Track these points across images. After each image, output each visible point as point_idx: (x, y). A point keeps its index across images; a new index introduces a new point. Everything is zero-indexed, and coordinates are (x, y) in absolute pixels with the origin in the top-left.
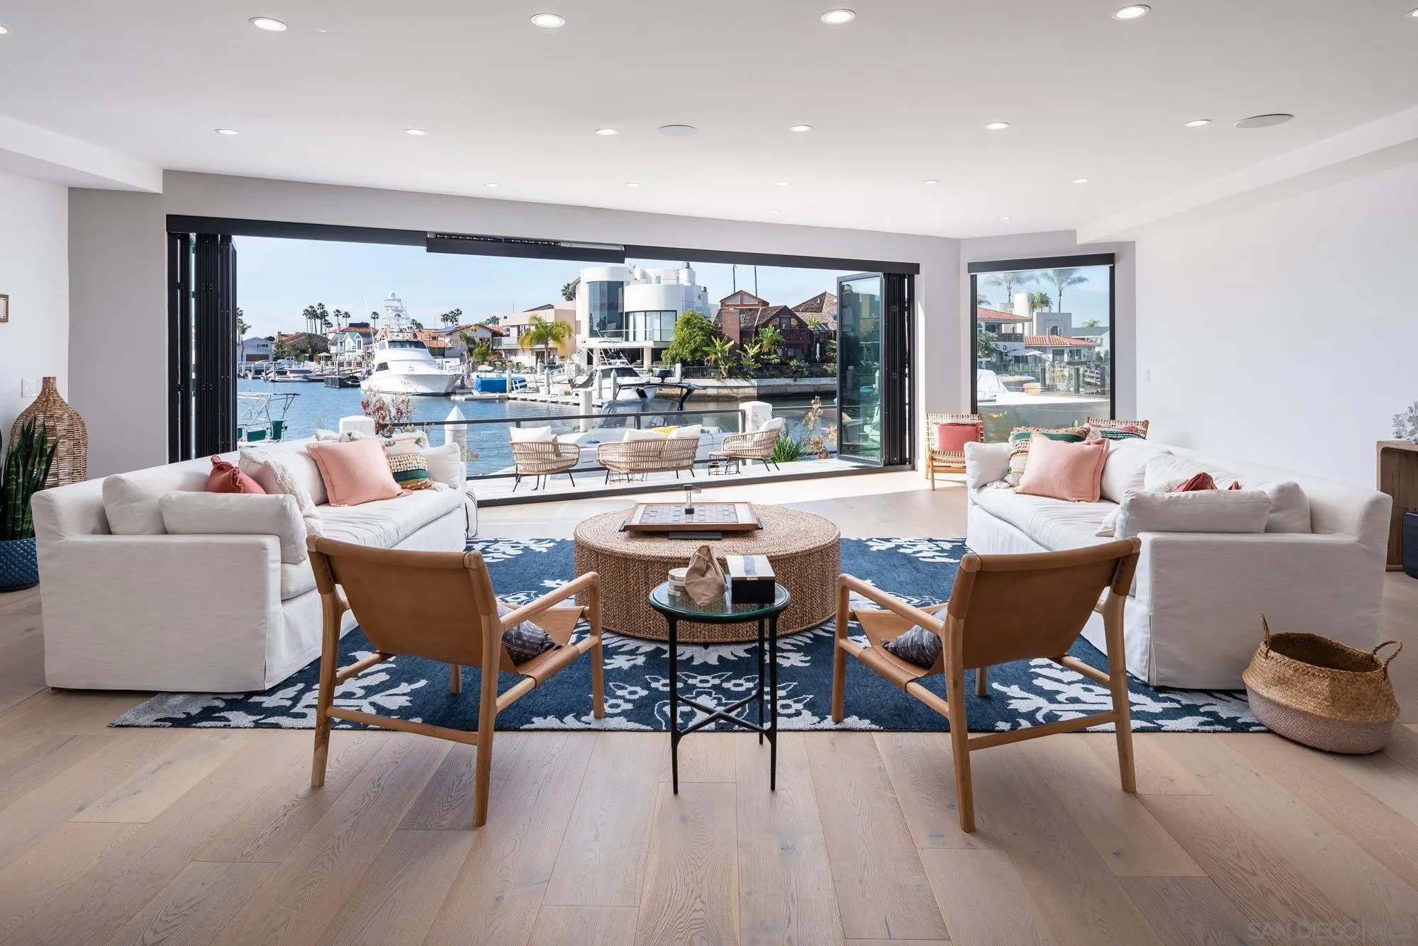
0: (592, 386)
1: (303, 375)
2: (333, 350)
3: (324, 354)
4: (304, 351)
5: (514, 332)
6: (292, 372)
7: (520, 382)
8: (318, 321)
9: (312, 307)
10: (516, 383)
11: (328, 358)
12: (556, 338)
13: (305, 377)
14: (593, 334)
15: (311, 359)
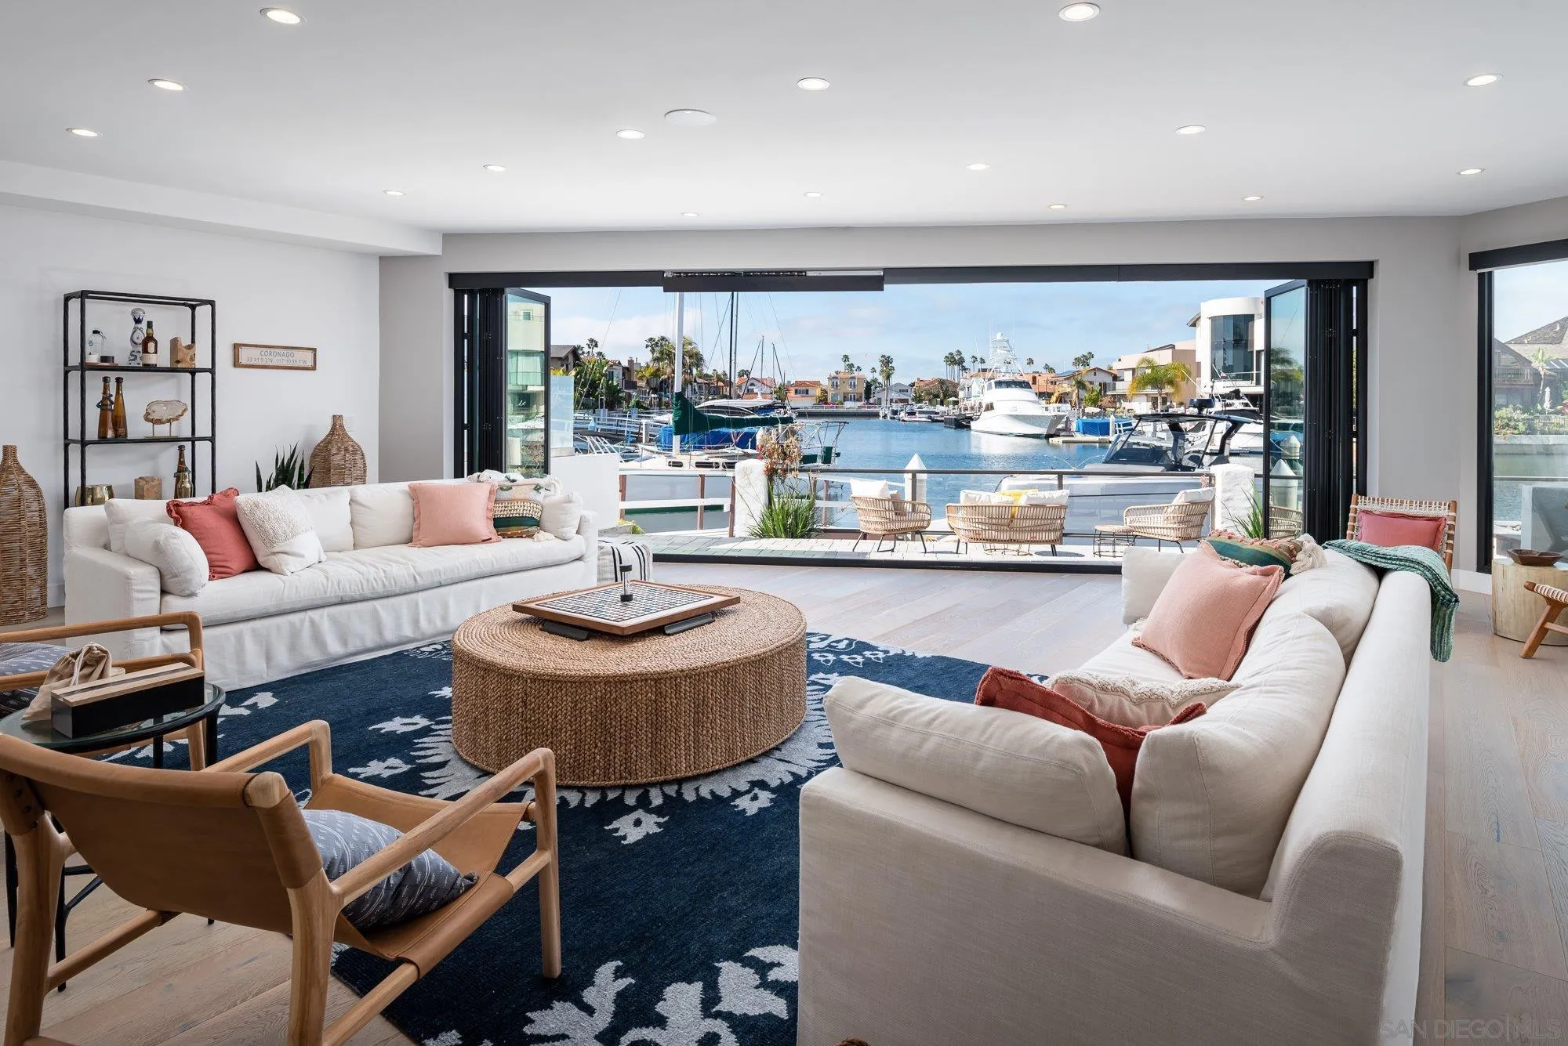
0: (1203, 430)
1: (927, 415)
2: (961, 394)
3: (954, 399)
4: (937, 396)
5: (1128, 376)
6: (920, 413)
7: (1124, 425)
8: (956, 367)
9: (951, 354)
10: (1119, 426)
11: (956, 403)
12: (1171, 382)
13: (930, 418)
14: (1214, 376)
15: (942, 404)
